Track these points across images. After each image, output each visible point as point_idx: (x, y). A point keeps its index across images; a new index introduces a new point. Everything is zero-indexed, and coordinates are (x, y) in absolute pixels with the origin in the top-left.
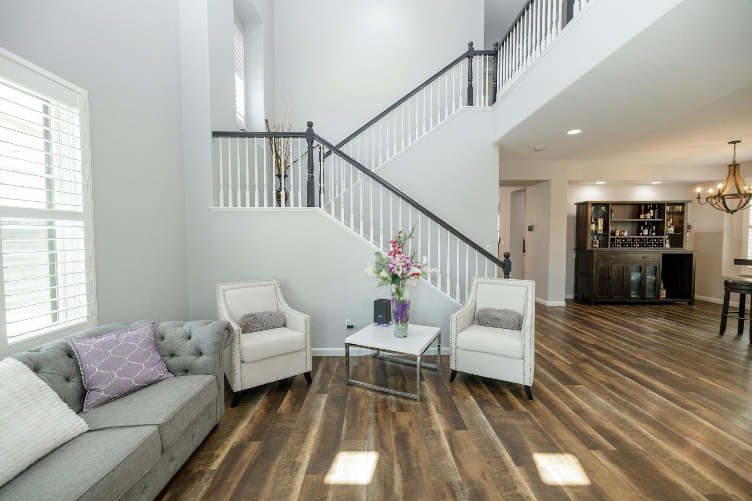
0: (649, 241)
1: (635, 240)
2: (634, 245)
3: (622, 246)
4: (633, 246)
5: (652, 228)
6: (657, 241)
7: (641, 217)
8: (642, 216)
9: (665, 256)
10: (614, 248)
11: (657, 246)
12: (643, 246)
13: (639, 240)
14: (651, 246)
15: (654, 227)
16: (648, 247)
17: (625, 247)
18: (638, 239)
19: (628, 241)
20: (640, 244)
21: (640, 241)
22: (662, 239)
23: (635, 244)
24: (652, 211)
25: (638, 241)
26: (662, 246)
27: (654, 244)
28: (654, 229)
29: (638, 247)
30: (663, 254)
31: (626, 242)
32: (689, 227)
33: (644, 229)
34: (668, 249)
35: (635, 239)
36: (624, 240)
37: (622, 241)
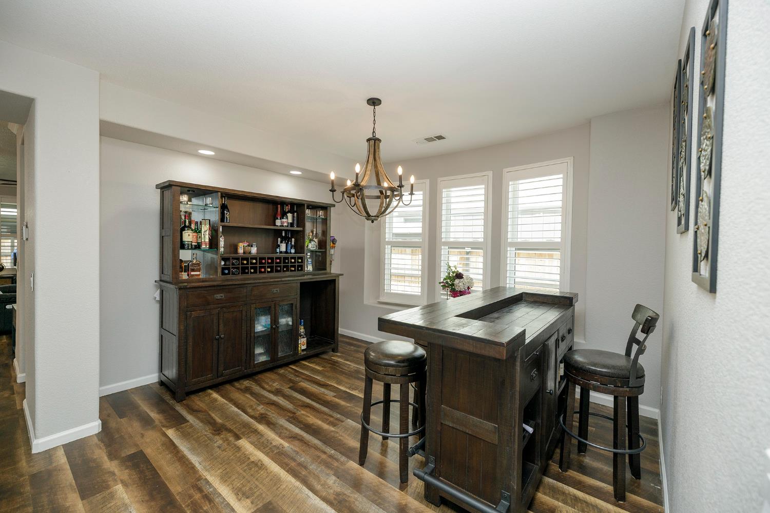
0: (284, 262)
1: (264, 261)
2: (263, 270)
3: (243, 272)
4: (261, 272)
5: (291, 242)
6: (295, 262)
7: (277, 224)
8: (278, 222)
9: (304, 286)
10: (229, 277)
11: (295, 270)
12: (277, 271)
13: (270, 261)
14: (287, 270)
15: (293, 240)
16: (284, 271)
17: (248, 273)
18: (269, 258)
19: (252, 263)
20: (271, 268)
21: (272, 262)
22: (301, 258)
23: (264, 267)
24: (290, 215)
25: (268, 263)
26: (302, 270)
27: (292, 266)
28: (293, 244)
29: (268, 272)
30: (301, 283)
31: (249, 266)
32: (334, 241)
33: (281, 242)
34: (309, 273)
35: (264, 259)
36: (245, 262)
37: (243, 264)
